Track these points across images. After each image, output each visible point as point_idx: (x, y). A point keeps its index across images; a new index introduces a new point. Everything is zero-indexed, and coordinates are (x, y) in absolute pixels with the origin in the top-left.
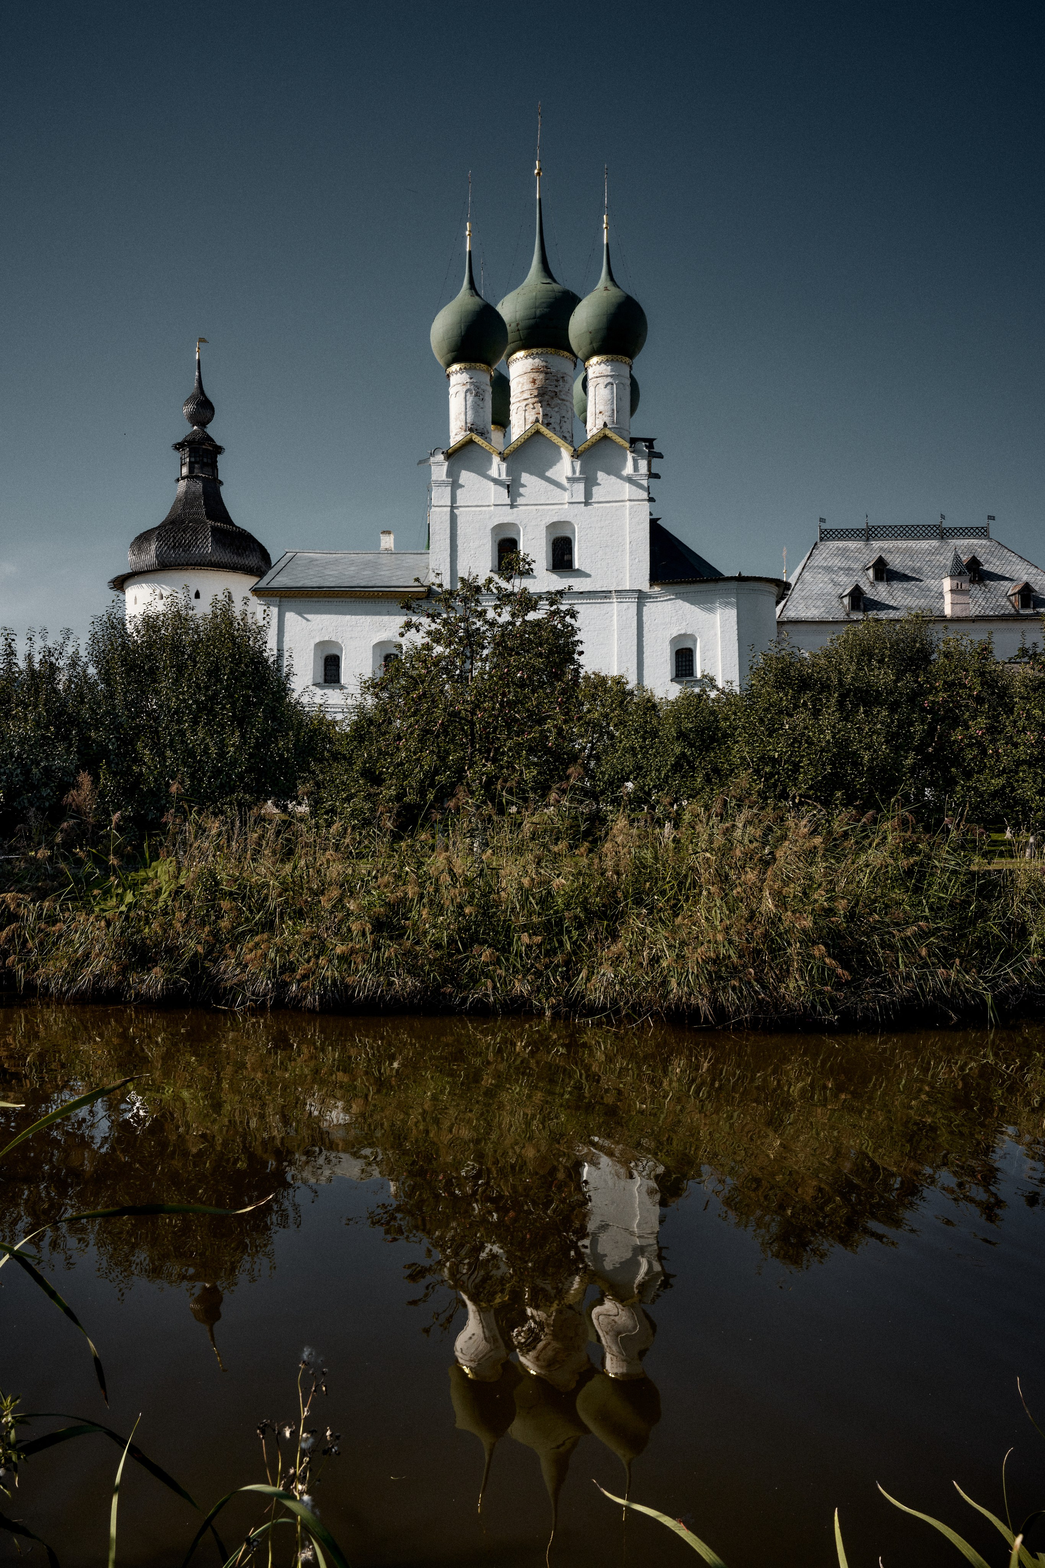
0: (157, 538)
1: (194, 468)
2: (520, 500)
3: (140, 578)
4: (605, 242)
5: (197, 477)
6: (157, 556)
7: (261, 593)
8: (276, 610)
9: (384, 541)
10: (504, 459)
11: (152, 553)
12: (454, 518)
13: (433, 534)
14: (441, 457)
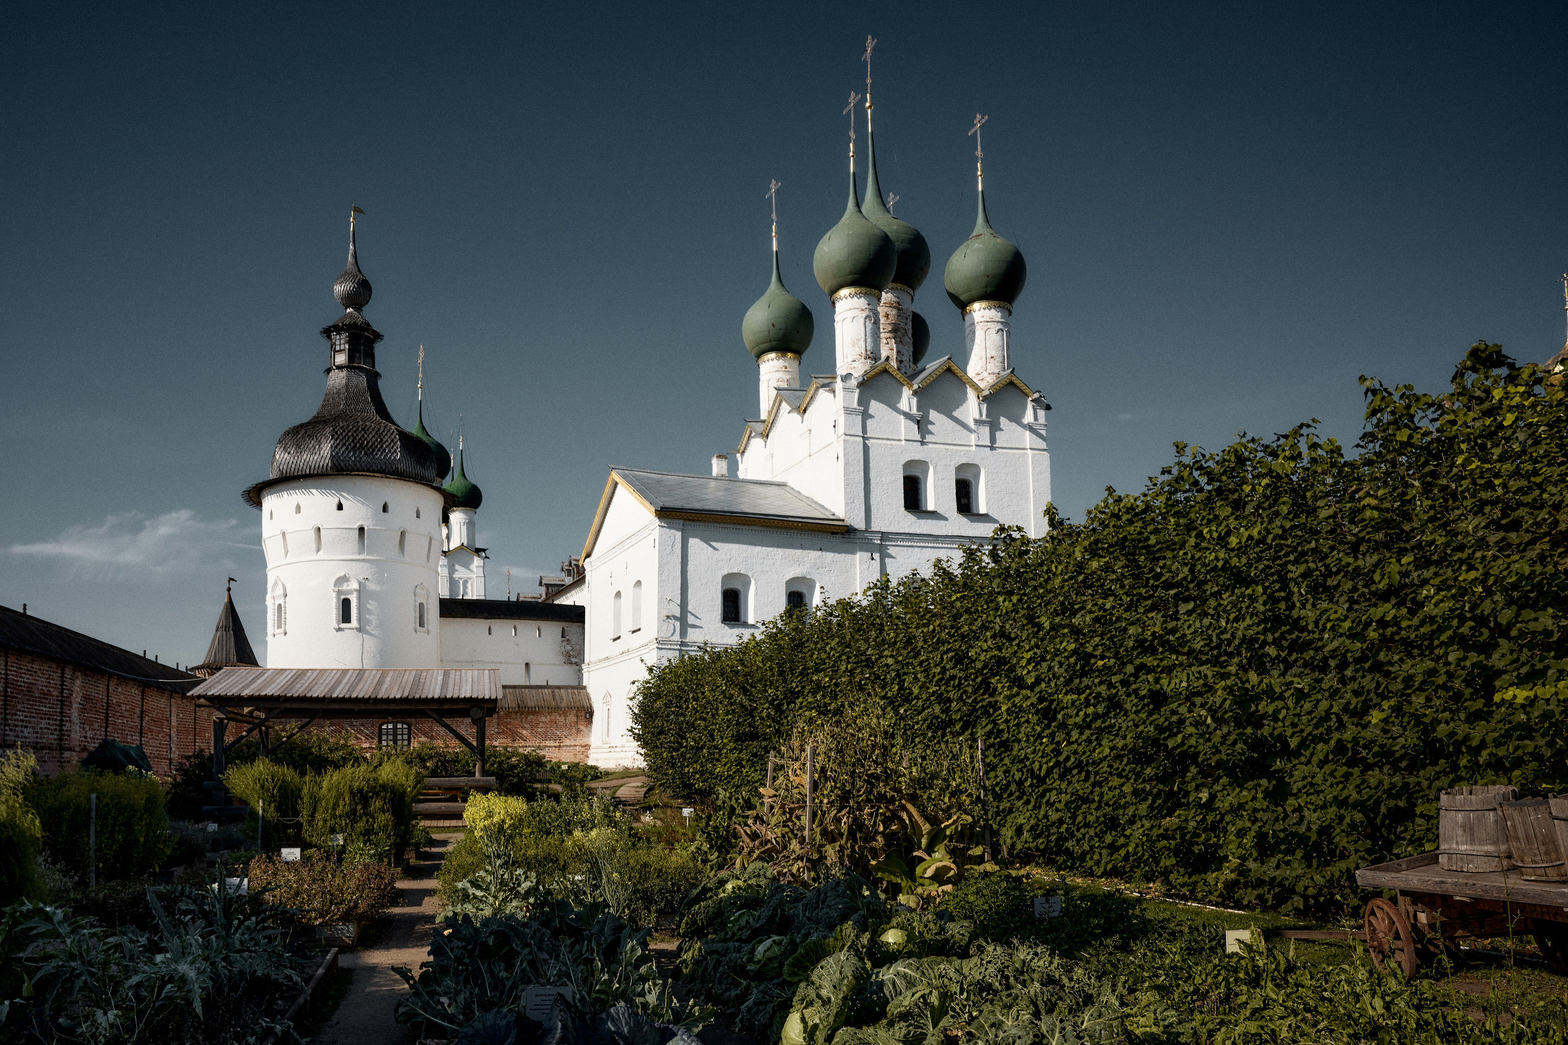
0: (333, 436)
1: (354, 357)
2: (929, 438)
3: (309, 482)
4: (980, 189)
5: (360, 369)
6: (332, 457)
7: (665, 514)
8: (679, 534)
9: (718, 467)
10: (915, 393)
11: (323, 452)
12: (866, 449)
13: (846, 465)
14: (854, 382)
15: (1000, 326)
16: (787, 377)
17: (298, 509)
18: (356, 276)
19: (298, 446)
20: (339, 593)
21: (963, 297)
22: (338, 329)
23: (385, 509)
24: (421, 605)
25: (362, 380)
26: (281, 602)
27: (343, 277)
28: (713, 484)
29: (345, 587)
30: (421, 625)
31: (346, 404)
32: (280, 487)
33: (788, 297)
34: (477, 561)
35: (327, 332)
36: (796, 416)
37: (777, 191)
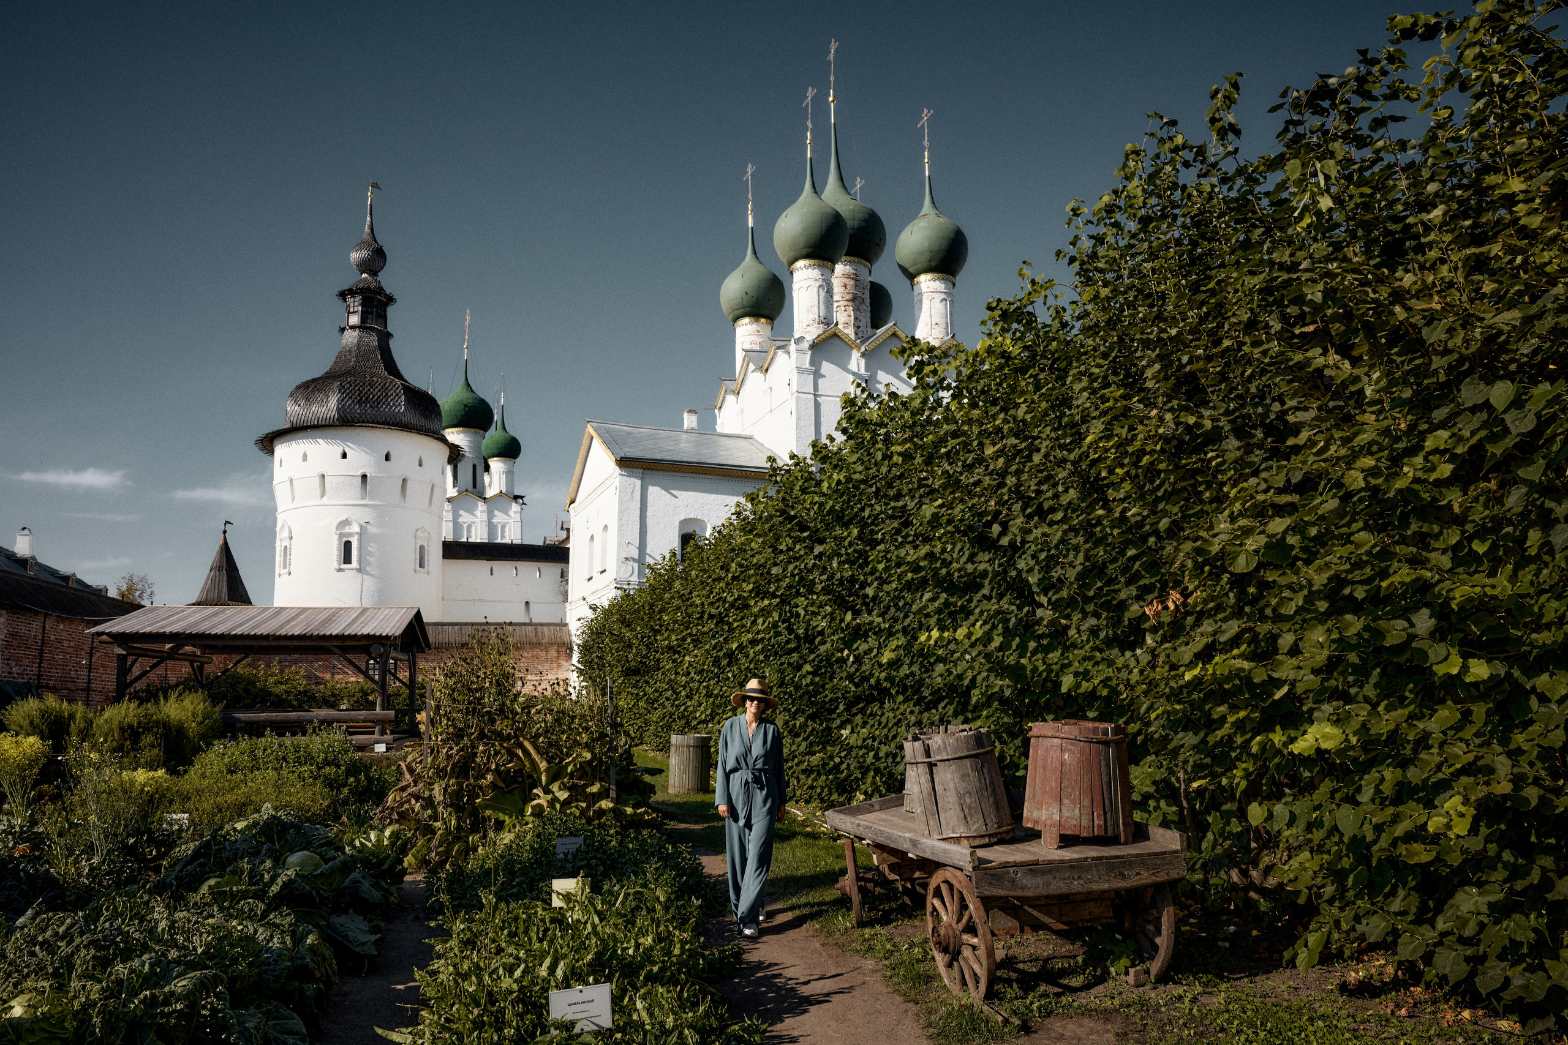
0: (339, 391)
1: (367, 318)
4: (927, 174)
5: (372, 329)
6: (338, 410)
7: (625, 463)
8: (638, 482)
9: (689, 421)
10: (863, 355)
11: (330, 405)
12: (817, 406)
13: (798, 420)
14: (806, 345)
15: (943, 296)
16: (758, 340)
17: (305, 457)
18: (370, 245)
19: (308, 399)
20: (341, 535)
21: (911, 270)
22: (352, 292)
23: (387, 457)
24: (422, 548)
25: (374, 340)
26: (287, 543)
27: (359, 246)
28: (684, 436)
29: (347, 530)
30: (421, 565)
31: (357, 361)
32: (288, 437)
33: (760, 268)
34: (515, 507)
35: (343, 295)
36: (759, 375)
37: (753, 174)
